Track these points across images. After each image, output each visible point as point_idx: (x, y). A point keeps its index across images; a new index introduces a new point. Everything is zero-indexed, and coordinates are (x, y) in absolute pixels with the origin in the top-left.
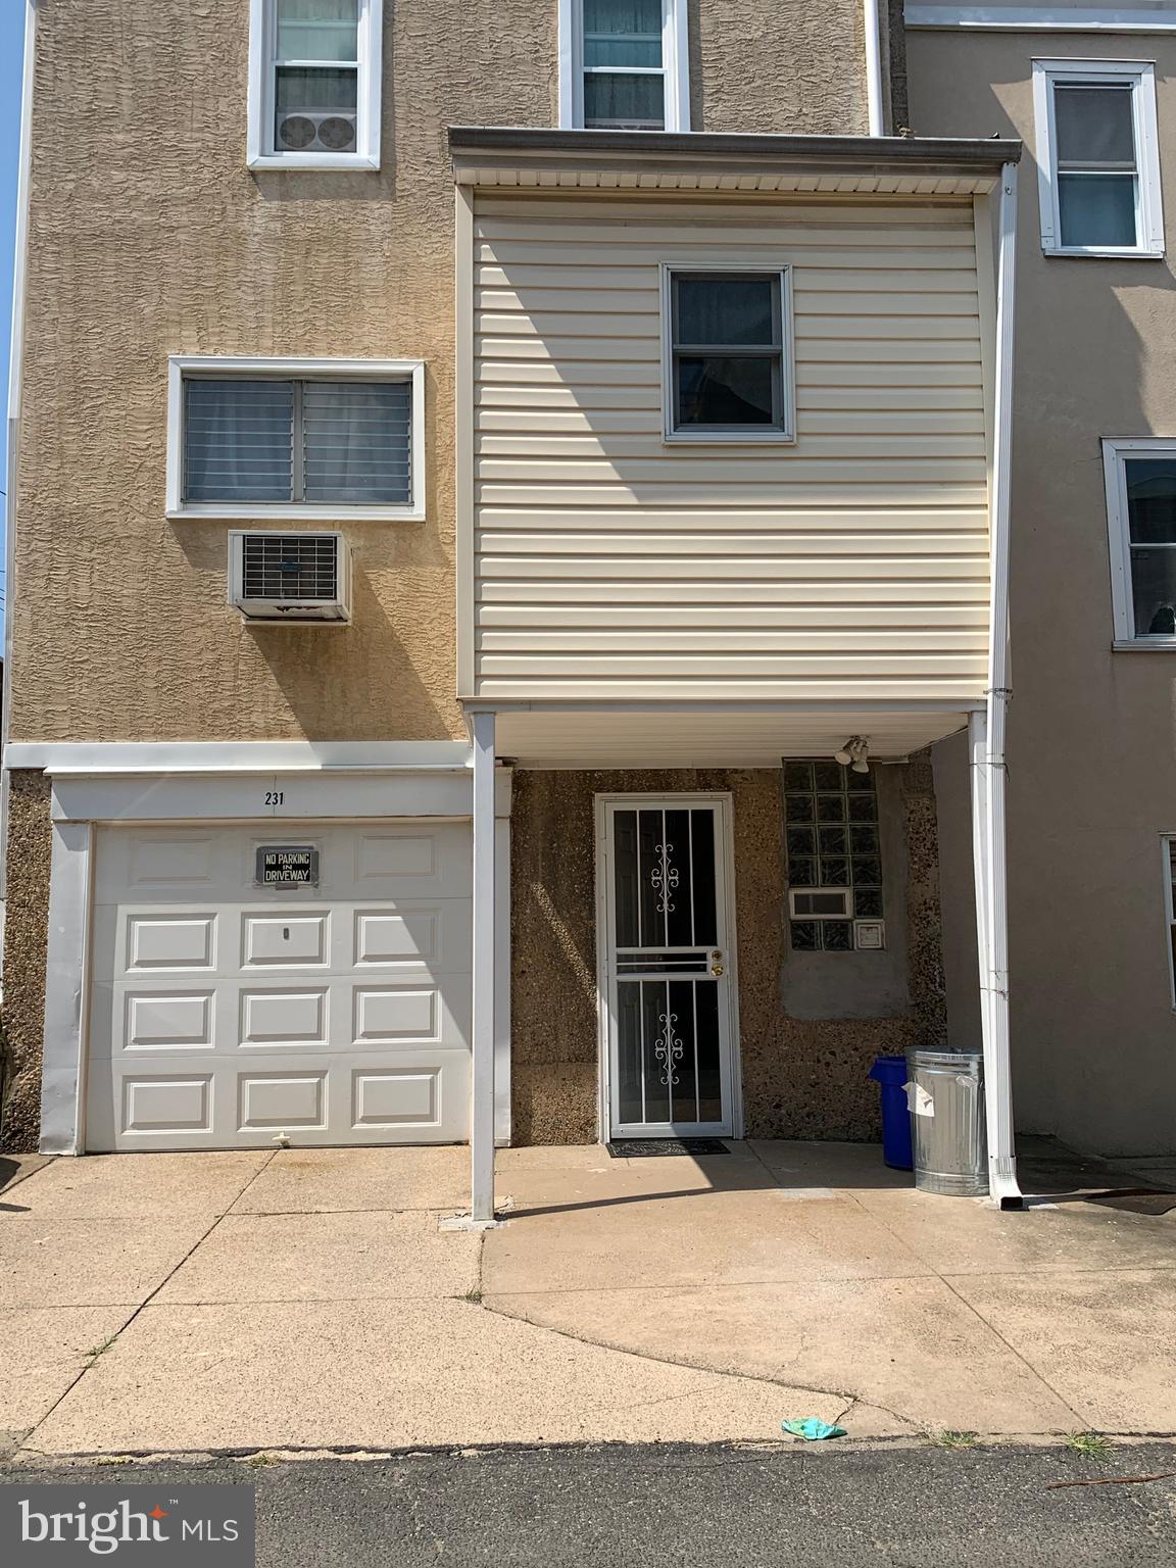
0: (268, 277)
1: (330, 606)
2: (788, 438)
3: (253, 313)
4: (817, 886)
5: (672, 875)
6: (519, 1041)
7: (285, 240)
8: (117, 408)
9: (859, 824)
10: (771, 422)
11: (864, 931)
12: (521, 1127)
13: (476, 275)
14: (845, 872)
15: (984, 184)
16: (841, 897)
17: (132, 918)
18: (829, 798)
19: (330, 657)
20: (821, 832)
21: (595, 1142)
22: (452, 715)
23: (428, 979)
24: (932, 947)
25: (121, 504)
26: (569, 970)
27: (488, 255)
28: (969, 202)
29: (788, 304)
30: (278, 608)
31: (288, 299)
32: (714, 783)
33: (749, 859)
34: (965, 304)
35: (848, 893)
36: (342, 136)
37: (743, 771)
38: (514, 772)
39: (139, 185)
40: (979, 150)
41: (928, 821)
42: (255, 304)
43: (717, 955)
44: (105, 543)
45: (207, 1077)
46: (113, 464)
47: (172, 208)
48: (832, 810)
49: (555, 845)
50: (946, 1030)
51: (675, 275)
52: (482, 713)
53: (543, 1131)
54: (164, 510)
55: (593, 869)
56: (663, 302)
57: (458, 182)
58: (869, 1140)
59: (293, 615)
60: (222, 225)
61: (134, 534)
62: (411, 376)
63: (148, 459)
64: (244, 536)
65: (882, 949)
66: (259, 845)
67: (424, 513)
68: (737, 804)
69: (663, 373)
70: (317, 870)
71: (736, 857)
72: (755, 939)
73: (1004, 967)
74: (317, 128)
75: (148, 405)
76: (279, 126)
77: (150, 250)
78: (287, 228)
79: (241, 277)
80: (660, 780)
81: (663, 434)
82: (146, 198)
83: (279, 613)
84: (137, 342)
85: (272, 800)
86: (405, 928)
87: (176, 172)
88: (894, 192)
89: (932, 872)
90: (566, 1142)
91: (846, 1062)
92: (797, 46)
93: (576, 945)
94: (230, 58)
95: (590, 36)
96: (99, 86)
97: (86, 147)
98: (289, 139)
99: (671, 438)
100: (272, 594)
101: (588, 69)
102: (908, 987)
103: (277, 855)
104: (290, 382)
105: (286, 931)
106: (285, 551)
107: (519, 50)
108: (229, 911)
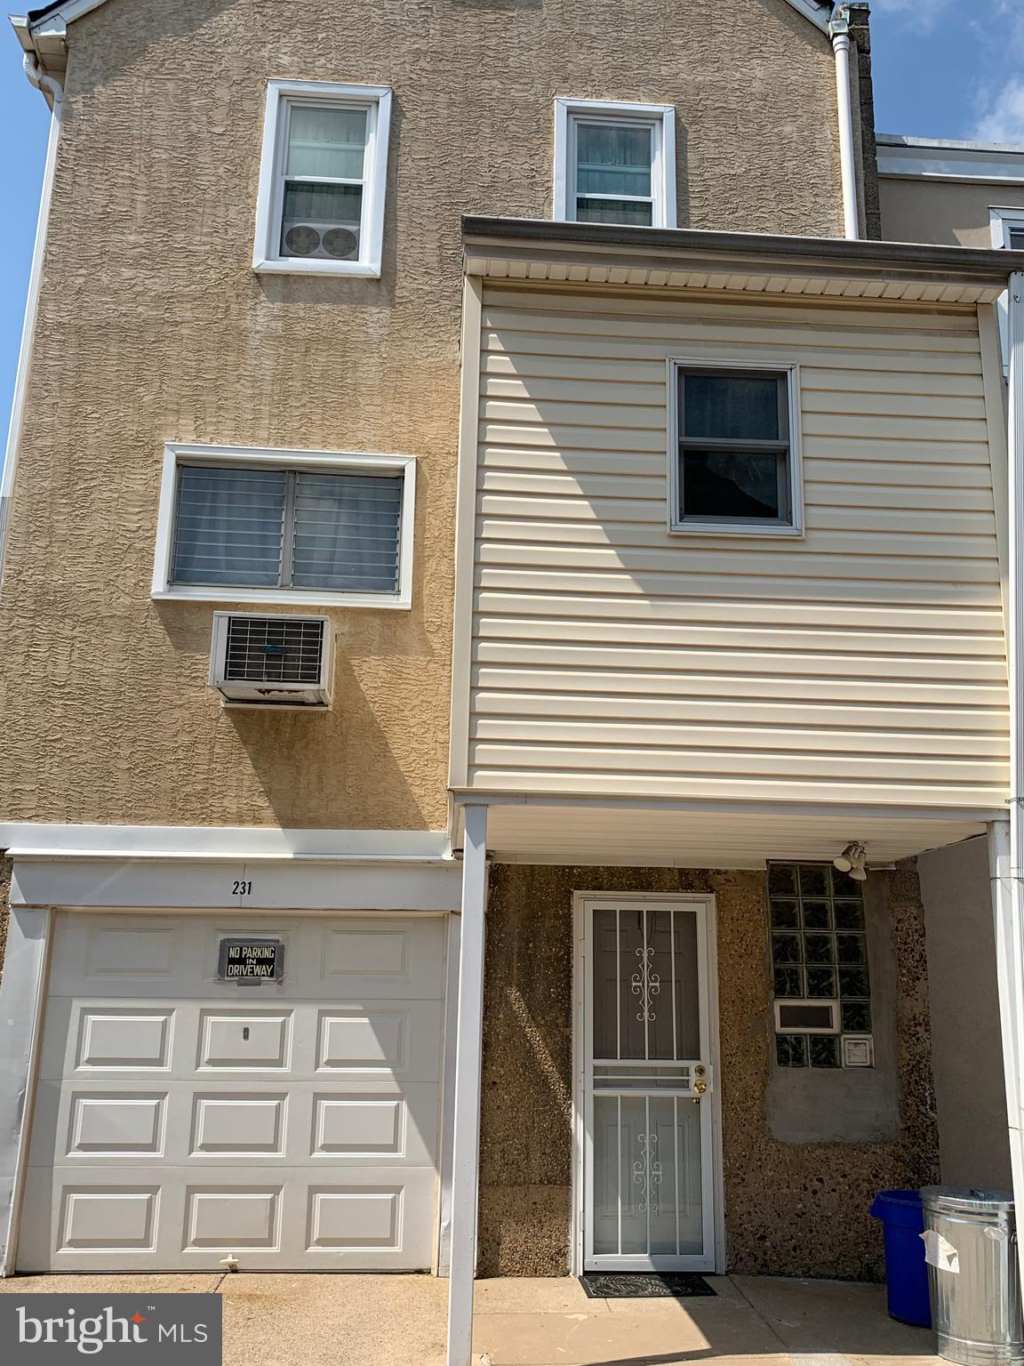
0: (268, 373)
1: (312, 690)
2: (796, 532)
3: (250, 405)
4: (803, 998)
5: (652, 982)
6: (489, 1160)
7: (286, 339)
8: (110, 490)
9: (846, 933)
10: (778, 516)
11: (852, 1047)
12: (488, 1255)
13: (483, 363)
14: (831, 983)
15: (989, 293)
16: (827, 1010)
17: (86, 1011)
18: (815, 903)
19: (308, 743)
20: (807, 938)
21: (566, 1274)
23: (393, 1087)
24: (922, 1066)
25: (107, 584)
26: (543, 1082)
27: (495, 343)
28: (973, 311)
29: (795, 400)
30: (260, 691)
31: (286, 394)
32: (696, 883)
33: (733, 967)
34: (971, 408)
35: (835, 1006)
36: (346, 245)
37: (726, 872)
38: (491, 865)
39: (147, 282)
41: (917, 931)
42: (253, 397)
43: (701, 1071)
44: (87, 621)
45: (153, 1189)
46: (102, 544)
47: (177, 304)
48: (816, 916)
49: (531, 945)
50: (938, 1157)
52: (475, 805)
53: (511, 1260)
54: (150, 591)
55: (570, 971)
56: (670, 395)
57: (468, 273)
58: (860, 1279)
59: (274, 698)
60: (225, 322)
61: (118, 614)
62: (403, 470)
63: (137, 541)
64: (230, 618)
65: (871, 1067)
66: (223, 937)
67: (410, 601)
68: (720, 907)
69: (670, 466)
70: (281, 965)
71: (720, 964)
72: (739, 1054)
74: (321, 237)
75: (140, 488)
76: (285, 234)
77: (154, 342)
78: (288, 328)
79: (241, 371)
80: (641, 878)
81: (668, 524)
82: (153, 294)
83: (261, 696)
84: (134, 428)
85: (240, 889)
86: (370, 1030)
87: (183, 273)
88: (899, 298)
89: (920, 985)
90: (536, 1273)
91: (834, 1190)
92: (777, 182)
93: (552, 1055)
94: (243, 172)
95: (582, 166)
96: (115, 192)
97: (99, 245)
98: (295, 247)
99: (677, 528)
100: (255, 676)
101: (581, 195)
102: (898, 1110)
103: (241, 949)
104: (284, 472)
105: (246, 1031)
106: (270, 633)
107: (516, 175)
108: (187, 1008)
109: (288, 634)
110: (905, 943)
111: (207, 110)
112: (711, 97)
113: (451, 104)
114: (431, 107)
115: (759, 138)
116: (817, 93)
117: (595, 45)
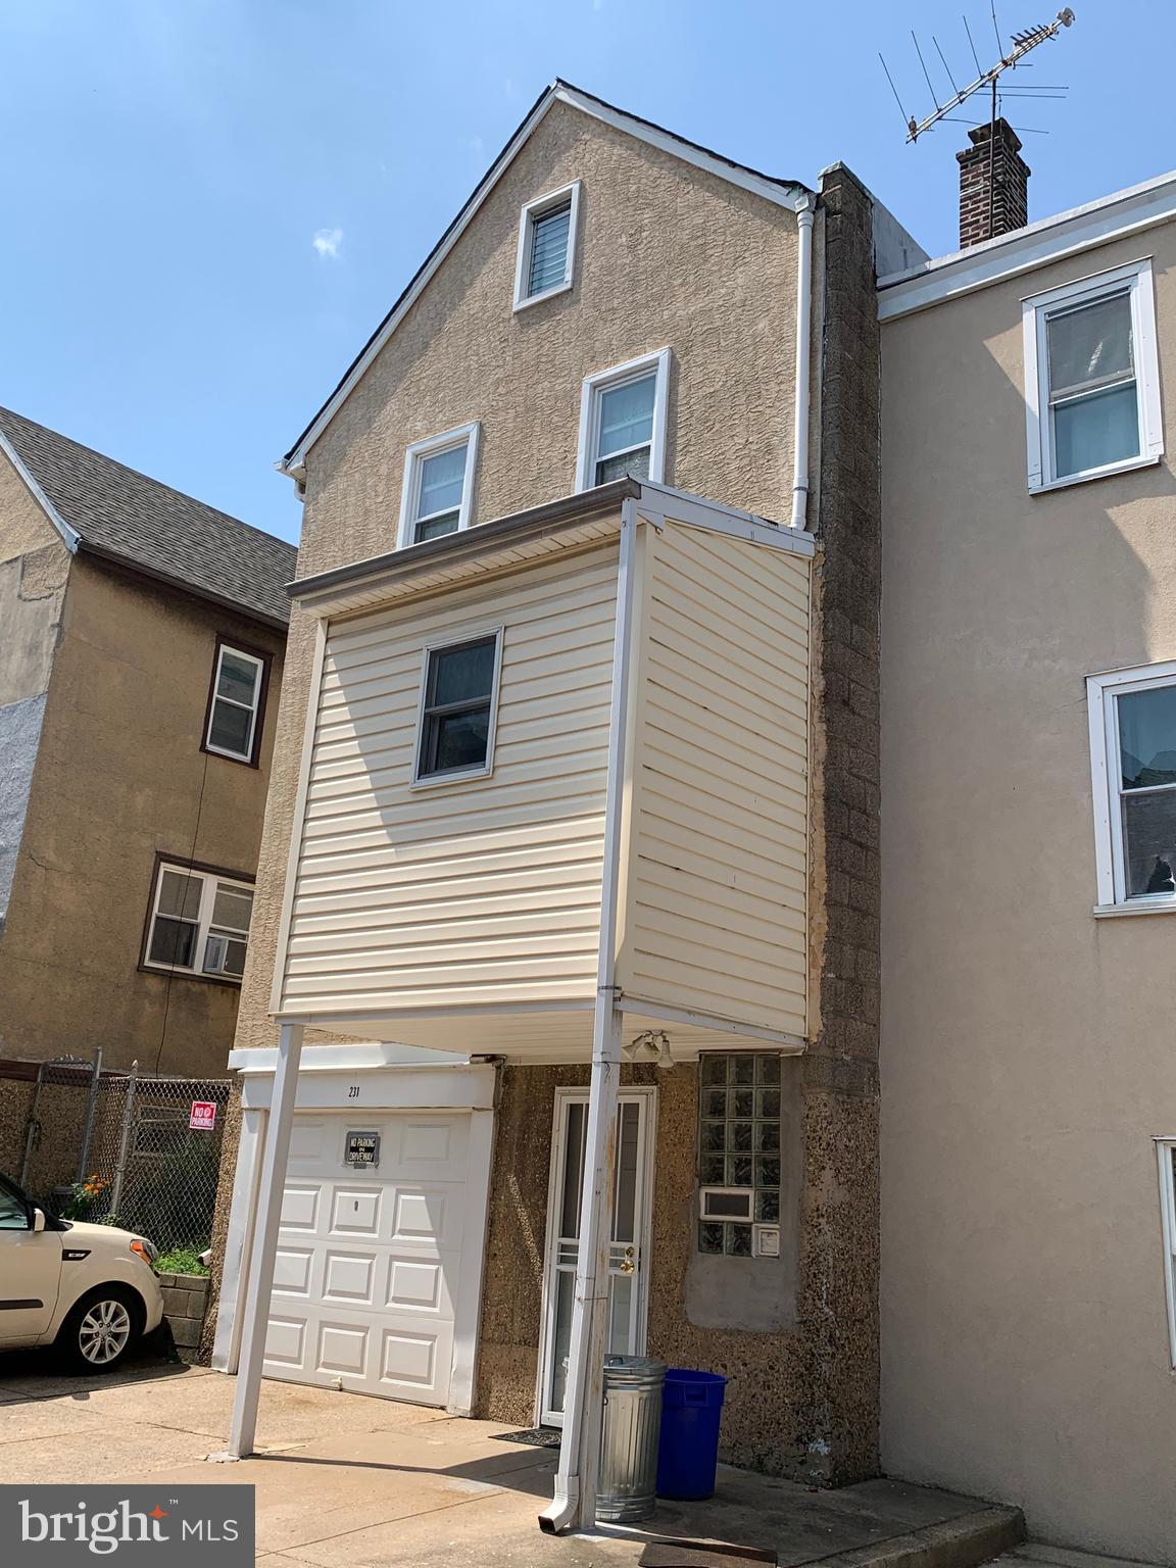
2: (486, 772)
4: (727, 1186)
9: (768, 1120)
10: (479, 760)
12: (480, 1400)
13: (322, 683)
14: (751, 1172)
16: (746, 1199)
18: (740, 1092)
20: (734, 1128)
21: (531, 1424)
23: (437, 1256)
24: (821, 1259)
26: (525, 1256)
27: (330, 666)
29: (499, 658)
32: (645, 1076)
33: (668, 1155)
35: (751, 1195)
38: (504, 1067)
41: (825, 1118)
43: (631, 1252)
45: (304, 1322)
48: (744, 1105)
49: (526, 1136)
51: (432, 654)
53: (497, 1407)
55: (549, 1156)
57: (317, 618)
65: (778, 1257)
66: (349, 1130)
68: (662, 1098)
69: (416, 734)
70: (377, 1153)
71: (656, 1152)
72: (667, 1238)
81: (411, 784)
85: (353, 1093)
86: (425, 1207)
90: (511, 1421)
91: (735, 1378)
92: (748, 384)
93: (533, 1233)
94: (391, 527)
95: (606, 431)
99: (415, 785)
101: (598, 459)
102: (795, 1302)
103: (358, 1140)
105: (357, 1204)
107: (555, 461)
108: (327, 1187)
110: (815, 1131)
111: (375, 486)
112: (700, 324)
113: (514, 416)
114: (503, 425)
115: (738, 345)
117: (615, 316)
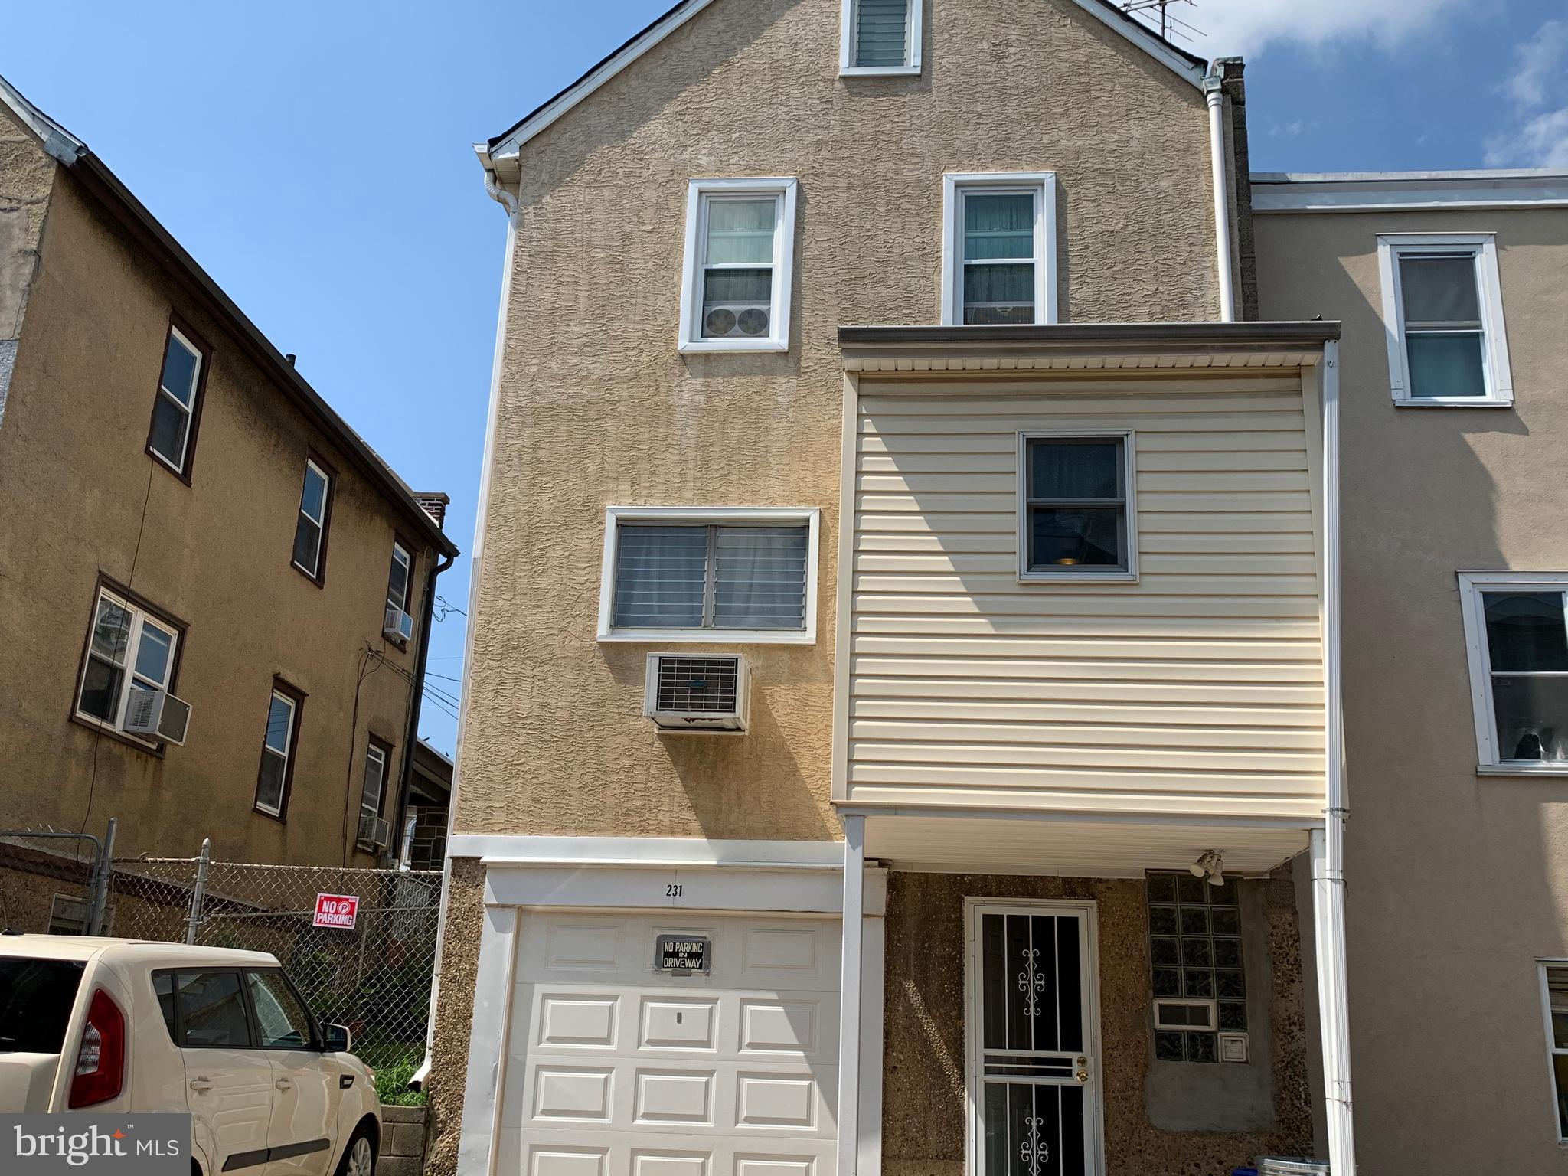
0: (692, 441)
1: (730, 718)
2: (1131, 578)
3: (678, 470)
4: (1181, 998)
5: (1038, 980)
6: (890, 1135)
7: (708, 410)
8: (562, 549)
9: (1223, 937)
10: (1117, 564)
11: (1229, 1044)
13: (859, 444)
14: (1209, 984)
15: (1309, 358)
16: (1205, 1009)
17: (547, 996)
18: (1192, 910)
19: (728, 764)
20: (1185, 943)
22: (832, 819)
23: (805, 1069)
24: (1296, 1063)
25: (561, 630)
26: (938, 1069)
27: (869, 426)
28: (1297, 373)
29: (1131, 462)
30: (686, 720)
31: (707, 459)
32: (1079, 889)
33: (1114, 967)
34: (1294, 461)
35: (1212, 1005)
36: (758, 323)
37: (1107, 881)
38: (889, 873)
39: (590, 367)
40: (1302, 331)
41: (1291, 936)
42: (680, 463)
43: (1082, 1061)
44: (545, 662)
45: (604, 1151)
46: (556, 596)
47: (615, 385)
48: (1195, 922)
49: (926, 945)
51: (1030, 441)
52: (854, 816)
54: (595, 635)
55: (962, 970)
56: (1019, 463)
57: (846, 370)
59: (699, 725)
60: (655, 399)
61: (571, 655)
62: (808, 520)
63: (585, 592)
64: (660, 658)
65: (1246, 1063)
66: (659, 933)
67: (815, 637)
68: (1102, 912)
69: (1019, 522)
70: (709, 959)
71: (1101, 964)
72: (1120, 1048)
73: (1347, 1078)
74: (737, 318)
75: (587, 546)
76: (706, 317)
77: (596, 420)
78: (709, 400)
79: (670, 441)
80: (1028, 886)
81: (1018, 574)
82: (595, 377)
83: (687, 724)
84: (582, 495)
85: (672, 892)
86: (785, 1019)
87: (619, 357)
88: (1227, 366)
89: (1295, 987)
92: (1154, 235)
93: (946, 1044)
94: (668, 264)
95: (971, 234)
96: (562, 289)
97: (549, 337)
98: (714, 327)
99: (1025, 577)
100: (681, 708)
101: (968, 262)
102: (1272, 1103)
103: (675, 944)
104: (706, 526)
105: (679, 1016)
106: (693, 670)
107: (909, 249)
108: (630, 994)
109: (708, 670)
110: (1281, 947)
111: (637, 211)
112: (1090, 160)
113: (849, 188)
114: (832, 192)
115: (1137, 195)
116: (1192, 146)
117: (981, 121)
